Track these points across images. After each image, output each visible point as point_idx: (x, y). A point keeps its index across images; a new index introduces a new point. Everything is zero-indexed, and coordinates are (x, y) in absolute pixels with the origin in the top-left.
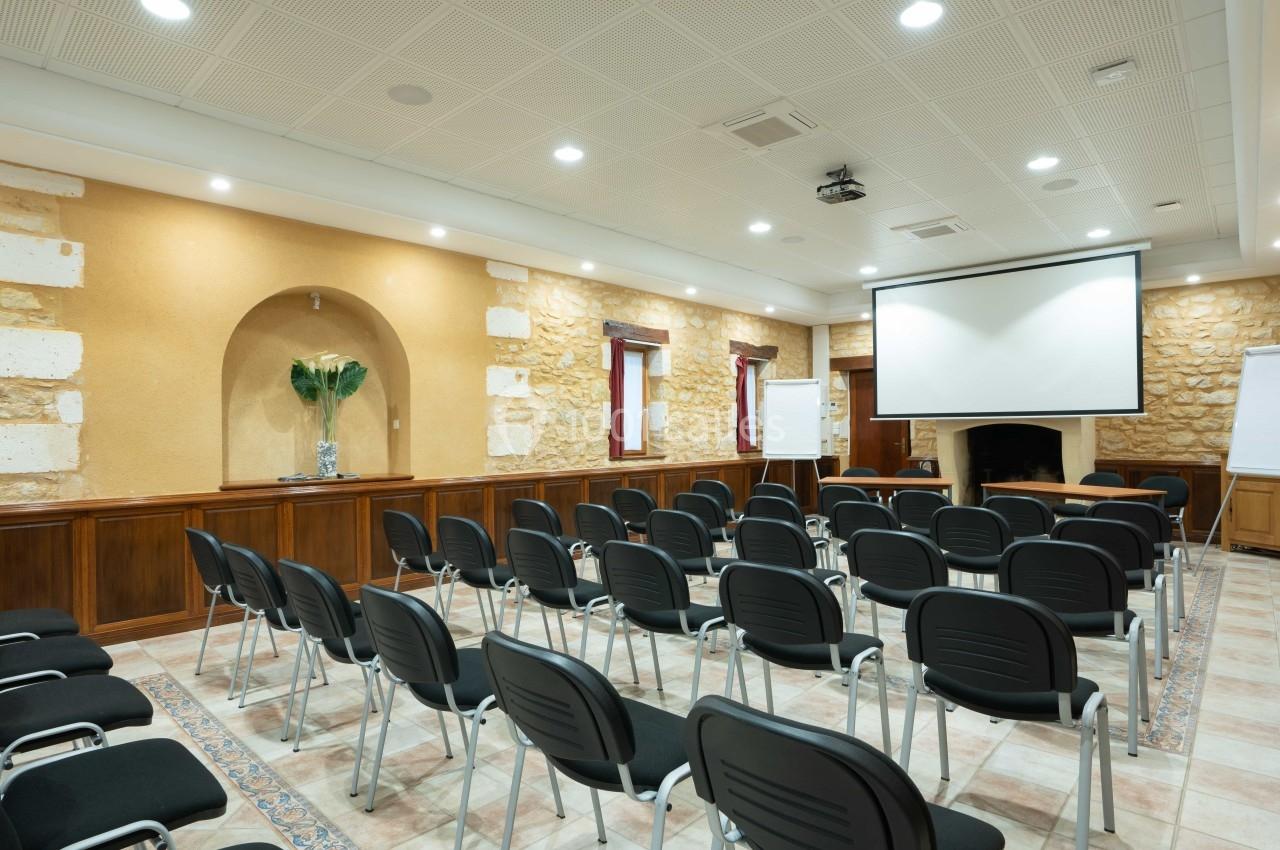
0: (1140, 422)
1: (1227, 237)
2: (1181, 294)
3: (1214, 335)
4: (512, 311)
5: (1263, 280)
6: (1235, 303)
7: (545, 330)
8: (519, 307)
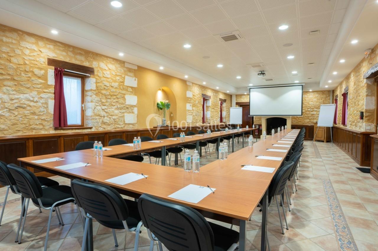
0: (300, 118)
1: (318, 83)
2: (308, 93)
3: (313, 101)
4: (190, 92)
5: (322, 91)
6: (317, 95)
7: (194, 96)
8: (191, 91)
